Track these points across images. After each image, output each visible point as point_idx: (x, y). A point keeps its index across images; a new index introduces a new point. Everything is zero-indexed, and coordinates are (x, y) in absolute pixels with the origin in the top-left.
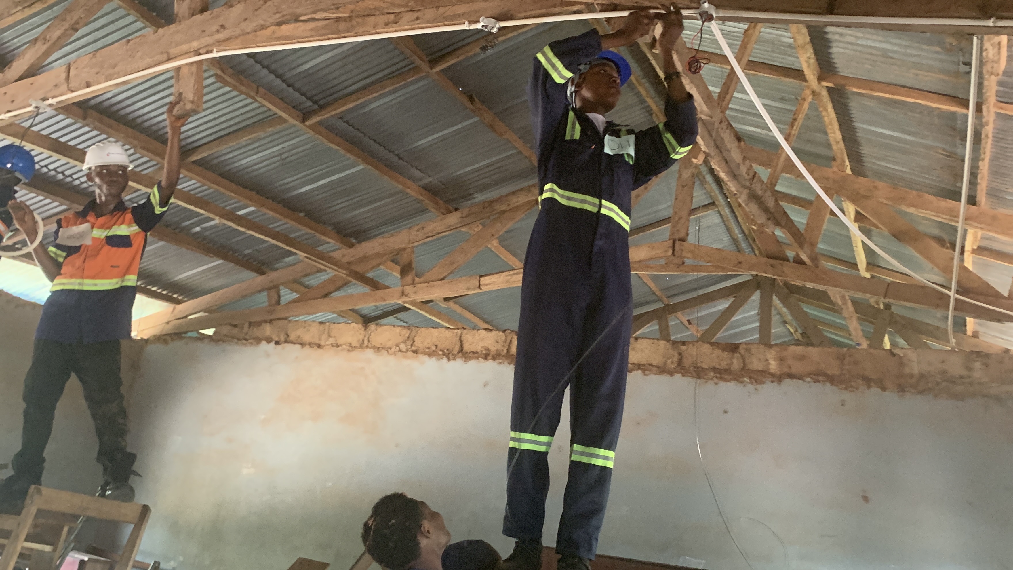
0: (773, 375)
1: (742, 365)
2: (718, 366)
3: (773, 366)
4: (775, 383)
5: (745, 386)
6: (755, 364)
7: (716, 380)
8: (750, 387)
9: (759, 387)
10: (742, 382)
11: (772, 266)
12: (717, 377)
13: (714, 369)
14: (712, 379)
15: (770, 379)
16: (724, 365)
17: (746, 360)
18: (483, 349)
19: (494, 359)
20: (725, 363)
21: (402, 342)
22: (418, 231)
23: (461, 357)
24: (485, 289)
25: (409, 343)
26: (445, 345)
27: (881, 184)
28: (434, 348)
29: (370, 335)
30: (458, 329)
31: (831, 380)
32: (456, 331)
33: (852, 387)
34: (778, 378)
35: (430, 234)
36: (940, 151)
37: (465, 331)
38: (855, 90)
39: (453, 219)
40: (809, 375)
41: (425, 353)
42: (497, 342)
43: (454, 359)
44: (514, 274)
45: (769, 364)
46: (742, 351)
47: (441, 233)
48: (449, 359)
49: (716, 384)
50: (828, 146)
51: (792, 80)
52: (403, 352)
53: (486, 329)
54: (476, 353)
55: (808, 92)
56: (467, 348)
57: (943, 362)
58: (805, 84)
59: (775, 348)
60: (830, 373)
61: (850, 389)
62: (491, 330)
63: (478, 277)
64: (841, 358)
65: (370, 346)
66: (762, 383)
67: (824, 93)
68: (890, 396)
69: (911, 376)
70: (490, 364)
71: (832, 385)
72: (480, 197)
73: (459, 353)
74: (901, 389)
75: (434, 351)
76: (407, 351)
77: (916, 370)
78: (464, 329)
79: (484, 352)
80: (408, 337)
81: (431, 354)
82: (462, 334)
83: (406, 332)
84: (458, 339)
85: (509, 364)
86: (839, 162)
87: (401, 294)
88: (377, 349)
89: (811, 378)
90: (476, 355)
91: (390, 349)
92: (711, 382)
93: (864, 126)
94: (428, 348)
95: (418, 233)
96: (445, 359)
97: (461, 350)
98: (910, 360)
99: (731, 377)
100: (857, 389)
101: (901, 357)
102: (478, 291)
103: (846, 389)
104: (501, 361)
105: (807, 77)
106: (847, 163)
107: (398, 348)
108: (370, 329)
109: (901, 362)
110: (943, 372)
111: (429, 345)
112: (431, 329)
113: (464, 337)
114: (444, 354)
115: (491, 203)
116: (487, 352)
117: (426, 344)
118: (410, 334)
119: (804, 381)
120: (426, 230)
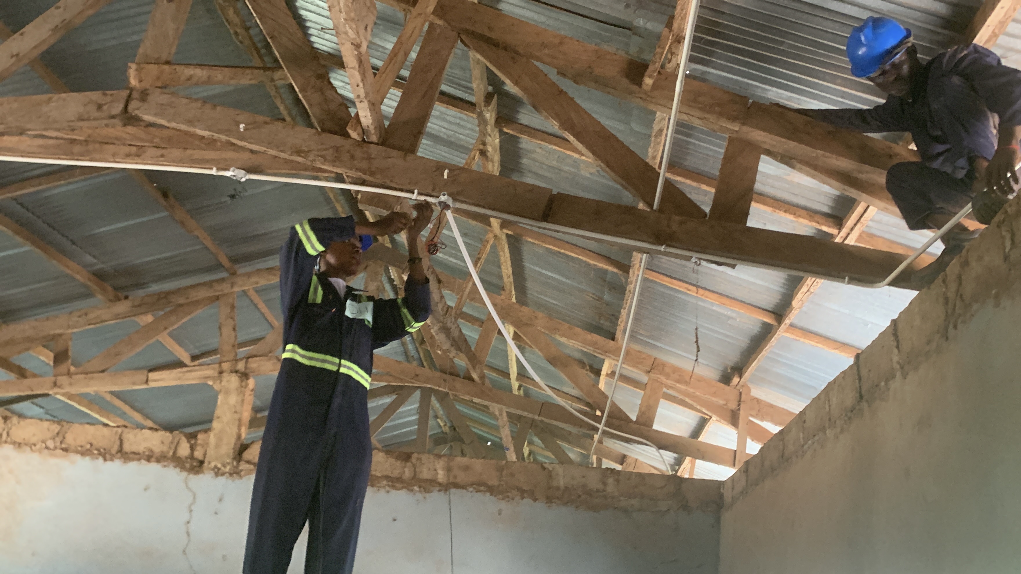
0: (440, 484)
1: (413, 474)
2: (390, 475)
3: (441, 476)
4: (442, 493)
5: (414, 494)
6: (425, 474)
7: (388, 488)
8: (419, 496)
9: (428, 495)
10: (412, 491)
11: (445, 380)
12: (389, 486)
13: (386, 477)
14: (384, 487)
15: (438, 488)
16: (396, 474)
17: (417, 470)
18: (145, 450)
19: (158, 461)
20: (398, 472)
21: (51, 439)
22: (80, 316)
23: (120, 458)
24: (152, 385)
25: (58, 440)
26: (101, 443)
27: (540, 315)
28: (88, 446)
29: (11, 429)
30: (118, 427)
31: (491, 490)
32: (116, 429)
33: (508, 497)
34: (445, 487)
35: (94, 321)
36: (591, 295)
37: (126, 430)
38: (530, 240)
39: (123, 307)
40: (472, 485)
41: (77, 452)
42: (163, 443)
43: (112, 460)
44: (188, 371)
45: (437, 473)
46: (414, 460)
47: (106, 321)
48: (105, 460)
49: (388, 492)
50: (500, 277)
51: (478, 223)
52: (50, 449)
53: (151, 429)
54: (139, 454)
55: (491, 235)
56: (127, 448)
57: (584, 477)
58: (489, 228)
59: (443, 458)
60: (490, 483)
61: (507, 499)
62: (157, 430)
63: (146, 372)
64: (500, 470)
65: (9, 440)
66: (430, 492)
67: (504, 237)
68: (540, 506)
69: (558, 488)
70: (154, 467)
71: (491, 495)
72: (155, 288)
73: (117, 453)
74: (549, 500)
75: (88, 450)
76: (55, 448)
77: (562, 482)
78: (126, 427)
79: (147, 453)
80: (58, 434)
81: (84, 453)
82: (122, 432)
83: (55, 428)
84: (117, 437)
85: (175, 467)
86: (507, 292)
87: (53, 385)
88: (18, 445)
89: (474, 488)
90: (138, 456)
91: (35, 445)
92: (382, 491)
93: (532, 267)
94: (82, 446)
95: (80, 319)
96: (101, 459)
97: (120, 450)
98: (558, 474)
99: (402, 486)
100: (513, 499)
101: (550, 471)
102: (145, 386)
103: (503, 499)
104: (166, 464)
105: (492, 224)
106: (514, 293)
107: (44, 445)
108: (11, 422)
109: (550, 475)
110: (584, 486)
111: (83, 444)
112: (87, 426)
113: (125, 436)
114: (100, 454)
115: (168, 294)
116: (150, 454)
117: (79, 443)
118: (60, 430)
119: (468, 491)
120: (91, 316)
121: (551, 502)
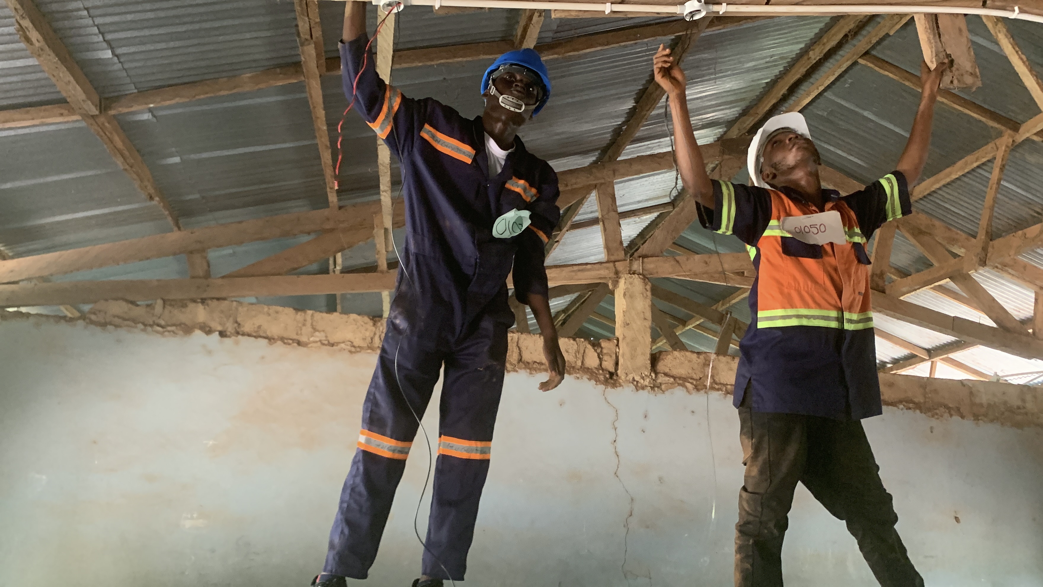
31: (918, 406)
33: (937, 414)
37: (524, 336)
40: (901, 402)
43: (515, 371)
56: (528, 356)
57: (1003, 394)
61: (936, 417)
68: (968, 423)
69: (981, 405)
71: (921, 412)
73: (519, 362)
77: (984, 400)
84: (515, 345)
89: (904, 405)
98: (978, 391)
100: (942, 416)
101: (970, 388)
103: (933, 416)
109: (971, 392)
110: (1005, 403)
119: (900, 409)
121: (978, 420)
